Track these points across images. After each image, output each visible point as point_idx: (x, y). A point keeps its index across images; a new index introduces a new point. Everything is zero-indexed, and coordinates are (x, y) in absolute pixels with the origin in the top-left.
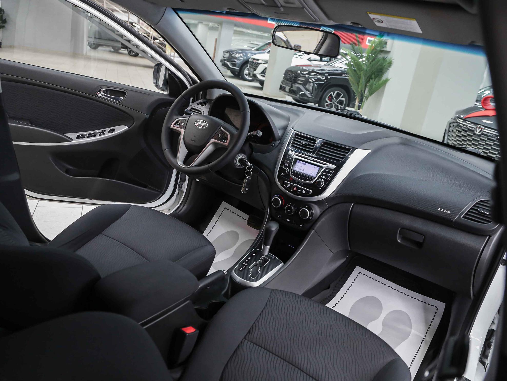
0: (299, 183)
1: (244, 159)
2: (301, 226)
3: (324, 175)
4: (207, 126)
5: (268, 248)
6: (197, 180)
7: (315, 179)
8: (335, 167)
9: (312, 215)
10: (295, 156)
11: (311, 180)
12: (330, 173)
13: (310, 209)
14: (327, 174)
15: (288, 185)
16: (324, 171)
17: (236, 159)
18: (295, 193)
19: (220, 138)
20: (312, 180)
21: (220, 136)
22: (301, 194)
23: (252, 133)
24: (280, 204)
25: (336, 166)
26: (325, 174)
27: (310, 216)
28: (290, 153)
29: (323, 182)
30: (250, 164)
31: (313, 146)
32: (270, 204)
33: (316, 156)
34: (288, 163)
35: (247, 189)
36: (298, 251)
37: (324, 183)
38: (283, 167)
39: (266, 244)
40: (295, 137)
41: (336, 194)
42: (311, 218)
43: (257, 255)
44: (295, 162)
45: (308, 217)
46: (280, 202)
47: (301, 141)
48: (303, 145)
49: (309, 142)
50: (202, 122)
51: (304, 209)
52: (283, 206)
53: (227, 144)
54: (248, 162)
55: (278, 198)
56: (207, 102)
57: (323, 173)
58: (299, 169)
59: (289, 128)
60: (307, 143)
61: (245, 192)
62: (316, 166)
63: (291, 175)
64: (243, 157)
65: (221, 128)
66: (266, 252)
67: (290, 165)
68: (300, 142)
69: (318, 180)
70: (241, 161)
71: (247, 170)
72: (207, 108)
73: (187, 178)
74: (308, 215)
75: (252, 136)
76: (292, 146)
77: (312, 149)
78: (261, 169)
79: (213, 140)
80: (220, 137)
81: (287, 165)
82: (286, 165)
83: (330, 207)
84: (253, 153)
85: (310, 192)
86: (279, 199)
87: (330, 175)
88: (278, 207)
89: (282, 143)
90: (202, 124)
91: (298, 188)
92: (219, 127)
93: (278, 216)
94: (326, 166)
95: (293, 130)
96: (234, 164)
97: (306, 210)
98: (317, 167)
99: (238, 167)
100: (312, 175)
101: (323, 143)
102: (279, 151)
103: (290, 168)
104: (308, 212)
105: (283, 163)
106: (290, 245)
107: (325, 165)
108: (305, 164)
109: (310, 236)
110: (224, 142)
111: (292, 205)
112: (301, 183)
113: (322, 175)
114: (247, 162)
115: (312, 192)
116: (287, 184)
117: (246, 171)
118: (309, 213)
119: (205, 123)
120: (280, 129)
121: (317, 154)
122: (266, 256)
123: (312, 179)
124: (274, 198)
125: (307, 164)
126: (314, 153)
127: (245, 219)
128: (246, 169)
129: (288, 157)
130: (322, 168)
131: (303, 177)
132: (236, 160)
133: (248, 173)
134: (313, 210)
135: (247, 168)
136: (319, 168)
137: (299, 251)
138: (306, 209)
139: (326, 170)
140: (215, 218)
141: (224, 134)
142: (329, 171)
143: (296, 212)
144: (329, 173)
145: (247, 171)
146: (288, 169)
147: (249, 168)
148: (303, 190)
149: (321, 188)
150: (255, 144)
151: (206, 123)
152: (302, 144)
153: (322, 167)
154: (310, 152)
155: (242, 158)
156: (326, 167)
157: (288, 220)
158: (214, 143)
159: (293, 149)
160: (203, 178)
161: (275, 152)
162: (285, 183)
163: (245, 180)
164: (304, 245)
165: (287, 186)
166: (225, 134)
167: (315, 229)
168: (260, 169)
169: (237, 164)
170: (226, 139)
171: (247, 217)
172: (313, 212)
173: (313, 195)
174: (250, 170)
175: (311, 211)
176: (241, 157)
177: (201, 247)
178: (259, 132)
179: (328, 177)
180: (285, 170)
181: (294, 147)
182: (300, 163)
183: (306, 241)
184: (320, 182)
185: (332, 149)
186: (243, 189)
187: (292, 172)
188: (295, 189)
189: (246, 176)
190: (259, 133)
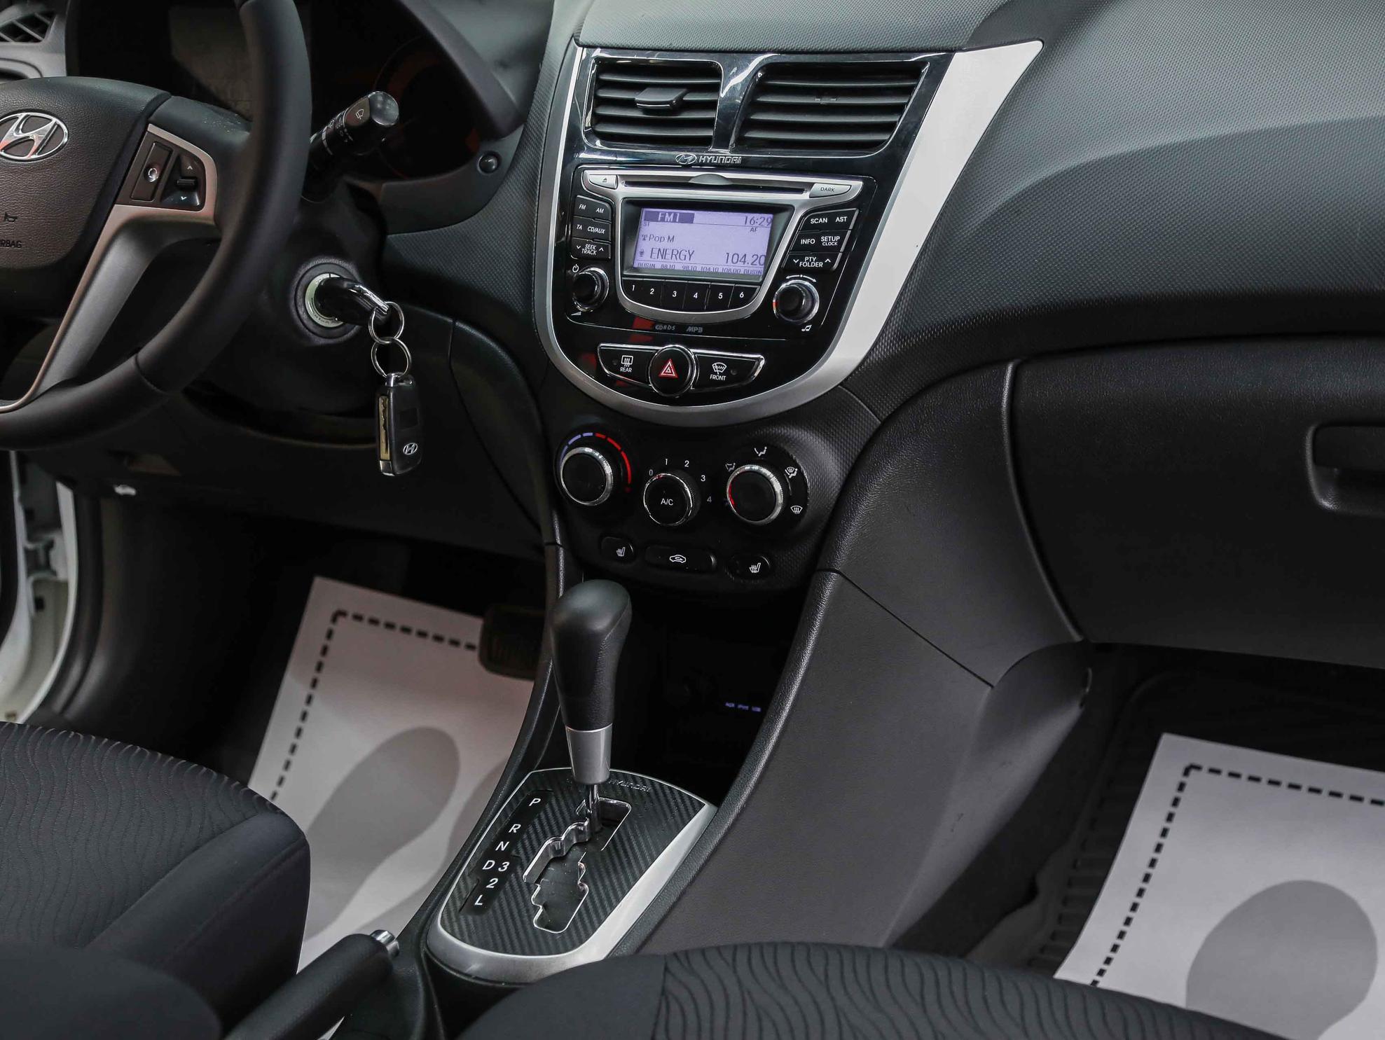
0: (679, 332)
1: (345, 285)
2: (754, 569)
3: (809, 250)
4: (65, 140)
5: (600, 738)
6: (120, 490)
7: (760, 284)
8: (856, 185)
9: (796, 490)
10: (623, 191)
11: (742, 295)
12: (839, 229)
13: (778, 461)
14: (824, 239)
15: (627, 362)
16: (806, 228)
17: (300, 293)
18: (672, 391)
19: (159, 191)
20: (750, 293)
21: (154, 178)
22: (708, 392)
23: (341, 119)
24: (610, 479)
25: (860, 183)
26: (813, 241)
27: (789, 501)
28: (594, 177)
29: (814, 289)
30: (384, 298)
31: (711, 105)
32: (557, 501)
33: (737, 158)
34: (594, 237)
35: (410, 449)
36: (778, 714)
37: (817, 295)
38: (575, 269)
39: (584, 721)
40: (599, 84)
41: (901, 336)
42: (797, 510)
43: (554, 802)
44: (632, 227)
45: (778, 510)
46: (608, 469)
47: (640, 97)
48: (657, 117)
49: (684, 90)
50: (29, 124)
51: (747, 468)
52: (626, 489)
53: (208, 211)
54: (369, 293)
55: (588, 450)
56: (50, 16)
57: (803, 241)
58: (662, 253)
59: (557, 42)
60: (670, 97)
61: (402, 468)
62: (750, 216)
63: (629, 303)
64: (332, 276)
65: (152, 128)
66: (600, 770)
67: (605, 248)
68: (631, 104)
69: (784, 286)
70: (330, 297)
71: (378, 340)
72: (55, 51)
73: (65, 497)
74: (780, 499)
75: (346, 136)
76: (593, 134)
77: (708, 123)
78: (456, 318)
79: (121, 213)
80: (158, 181)
81: (590, 249)
82: (585, 251)
83: (886, 423)
84: (389, 236)
85: (751, 364)
86: (597, 454)
87: (840, 242)
88: (604, 497)
89: (535, 142)
90: (31, 134)
91: (681, 362)
92: (140, 128)
93: (620, 553)
94: (805, 196)
95: (580, 49)
96: (296, 329)
97: (757, 473)
98: (757, 216)
99: (322, 341)
100: (741, 268)
101: (760, 74)
102: (533, 189)
103: (608, 264)
104: (774, 480)
105: (565, 253)
106: (733, 705)
107: (800, 191)
108: (690, 220)
109: (820, 615)
110: (189, 206)
111: (676, 467)
112: (690, 329)
113: (796, 250)
114: (361, 293)
115: (762, 363)
116: (613, 358)
117: (374, 350)
118: (778, 487)
119: (50, 125)
120: (503, 64)
121: (743, 144)
122: (603, 787)
123: (745, 290)
124: (566, 458)
125: (699, 216)
126: (722, 141)
127: (470, 647)
128: (372, 341)
129: (583, 207)
130: (785, 215)
131: (696, 296)
132: (300, 302)
133: (391, 358)
134: (796, 466)
135: (371, 329)
136: (771, 216)
137: (785, 714)
138: (756, 468)
139: (813, 221)
140: (292, 688)
141: (178, 160)
142: (832, 218)
143: (709, 500)
144: (832, 228)
145: (382, 348)
146: (602, 272)
147: (387, 327)
148: (715, 366)
149: (808, 328)
150: (384, 185)
151: (55, 120)
152: (646, 111)
153: (787, 209)
154: (704, 142)
155: (328, 281)
156: (804, 204)
157: (679, 559)
158: (134, 228)
159: (603, 152)
160: (156, 464)
161: (510, 196)
162: (606, 352)
163: (381, 401)
164: (802, 671)
165: (622, 369)
166: (185, 160)
167: (841, 560)
168: (450, 320)
169: (311, 325)
170: (197, 184)
171: (471, 628)
172: (800, 473)
173: (773, 378)
174: (397, 338)
175: (791, 472)
176: (326, 276)
177: (213, 836)
178: (384, 103)
179: (832, 251)
180: (589, 281)
181: (606, 138)
182: (663, 220)
183: (804, 647)
184: (793, 294)
185: (820, 92)
186: (385, 454)
187: (627, 285)
188: (669, 370)
189: (380, 376)
190: (379, 106)
